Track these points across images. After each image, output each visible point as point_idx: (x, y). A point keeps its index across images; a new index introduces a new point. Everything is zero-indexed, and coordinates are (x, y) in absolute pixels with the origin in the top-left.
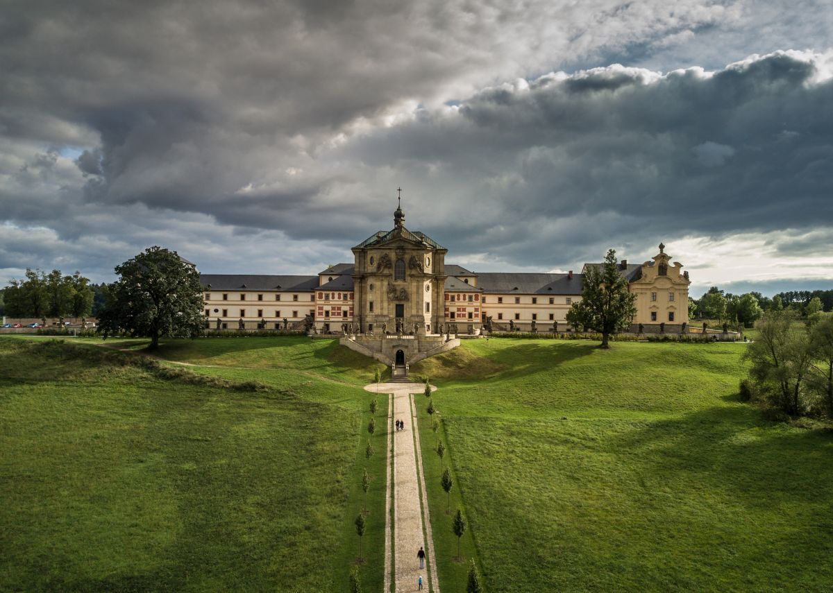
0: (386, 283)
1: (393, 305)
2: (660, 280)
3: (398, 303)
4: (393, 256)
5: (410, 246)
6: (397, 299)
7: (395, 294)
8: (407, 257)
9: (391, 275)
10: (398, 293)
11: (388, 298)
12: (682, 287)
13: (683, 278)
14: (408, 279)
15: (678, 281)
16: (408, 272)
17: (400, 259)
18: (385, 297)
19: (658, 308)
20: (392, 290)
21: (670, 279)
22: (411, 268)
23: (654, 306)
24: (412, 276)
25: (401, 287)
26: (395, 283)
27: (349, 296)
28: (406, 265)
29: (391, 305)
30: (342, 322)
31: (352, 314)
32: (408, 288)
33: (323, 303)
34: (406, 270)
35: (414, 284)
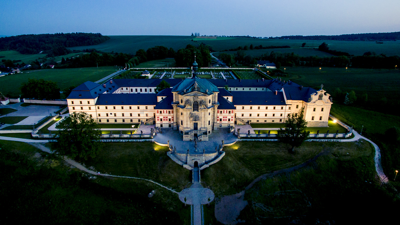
0: (188, 112)
2: (318, 102)
4: (192, 99)
5: (200, 95)
6: (194, 120)
8: (199, 100)
9: (191, 108)
12: (328, 105)
17: (196, 101)
18: (188, 119)
19: (315, 115)
20: (191, 116)
21: (323, 101)
22: (201, 106)
24: (201, 109)
26: (193, 113)
27: (171, 112)
28: (199, 104)
29: (192, 123)
30: (168, 123)
31: (173, 120)
32: (200, 115)
33: (159, 115)
34: (199, 106)
35: (203, 113)
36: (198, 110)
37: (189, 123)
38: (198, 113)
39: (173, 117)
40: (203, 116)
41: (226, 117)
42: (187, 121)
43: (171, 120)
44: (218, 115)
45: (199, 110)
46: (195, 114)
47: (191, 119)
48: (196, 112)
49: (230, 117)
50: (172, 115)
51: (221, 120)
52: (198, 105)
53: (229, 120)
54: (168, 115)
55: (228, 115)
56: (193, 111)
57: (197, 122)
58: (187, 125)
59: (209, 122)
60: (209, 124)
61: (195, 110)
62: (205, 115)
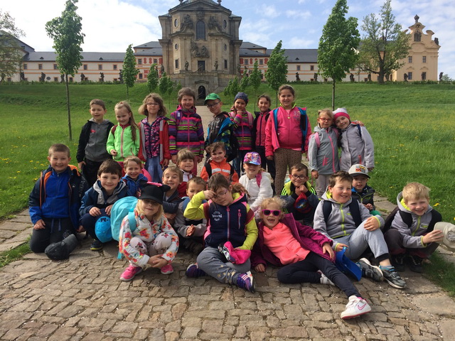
0: (188, 42)
1: (196, 62)
2: (415, 45)
3: (199, 59)
4: (194, 17)
5: (209, 8)
6: (199, 55)
7: (197, 51)
8: (207, 18)
9: (193, 35)
10: (200, 51)
11: (192, 55)
12: (432, 51)
13: (434, 43)
14: (208, 38)
15: (430, 46)
16: (208, 32)
17: (201, 20)
18: (188, 54)
19: (413, 69)
20: (194, 47)
21: (423, 44)
22: (210, 29)
23: (411, 67)
24: (211, 35)
25: (202, 46)
26: (197, 42)
27: (158, 61)
28: (206, 26)
29: (194, 61)
32: (208, 46)
35: (214, 43)
36: (205, 37)
38: (206, 42)
40: (213, 48)
47: (194, 53)
48: (201, 42)
52: (205, 29)
56: (197, 38)
57: (203, 59)
59: (226, 61)
60: (226, 67)
61: (200, 37)
62: (217, 47)
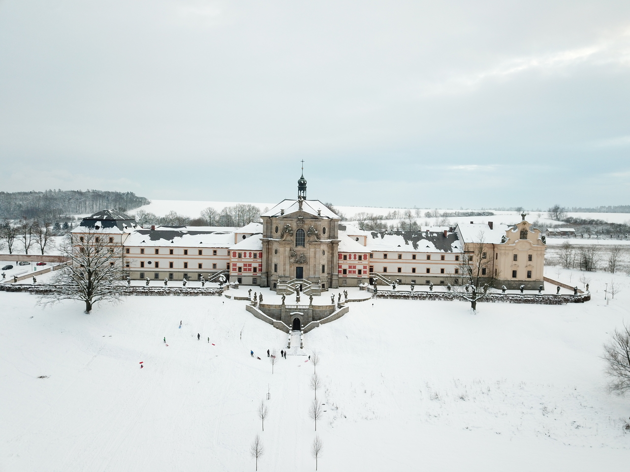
0: (288, 249)
2: (521, 243)
3: (298, 265)
4: (294, 225)
5: (308, 218)
6: (297, 262)
7: (296, 258)
8: (307, 227)
9: (292, 242)
11: (290, 261)
12: (539, 249)
13: (540, 242)
15: (536, 244)
16: (307, 240)
17: (300, 229)
18: (287, 261)
19: (518, 267)
20: (293, 255)
21: (529, 242)
22: (310, 237)
23: (515, 265)
24: (310, 243)
25: (301, 252)
26: (296, 249)
27: (258, 255)
28: (306, 234)
29: (293, 267)
30: (252, 276)
31: (261, 270)
32: (307, 253)
33: (236, 260)
34: (305, 238)
35: (312, 250)
36: (304, 244)
37: (288, 267)
38: (304, 249)
39: (261, 265)
40: (312, 254)
41: (355, 267)
42: (285, 264)
43: (258, 270)
44: (340, 262)
45: (307, 245)
46: (299, 251)
47: (292, 260)
48: (300, 248)
49: (360, 267)
50: (260, 261)
51: (345, 272)
52: (304, 236)
53: (360, 272)
54: (252, 260)
55: (356, 262)
56: (296, 246)
57: (301, 266)
58: (284, 271)
59: (323, 266)
60: (323, 271)
61: (299, 245)
62: (315, 253)
